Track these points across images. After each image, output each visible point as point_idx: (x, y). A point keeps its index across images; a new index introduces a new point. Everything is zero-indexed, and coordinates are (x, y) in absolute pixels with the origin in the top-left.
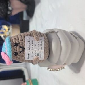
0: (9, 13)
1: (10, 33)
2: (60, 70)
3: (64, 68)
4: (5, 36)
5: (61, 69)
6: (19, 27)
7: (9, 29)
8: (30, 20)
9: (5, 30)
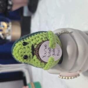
0: (9, 8)
1: (9, 31)
2: (74, 78)
3: (79, 75)
4: (4, 33)
5: (76, 76)
6: (19, 24)
7: (8, 26)
8: (32, 16)
9: (4, 27)
